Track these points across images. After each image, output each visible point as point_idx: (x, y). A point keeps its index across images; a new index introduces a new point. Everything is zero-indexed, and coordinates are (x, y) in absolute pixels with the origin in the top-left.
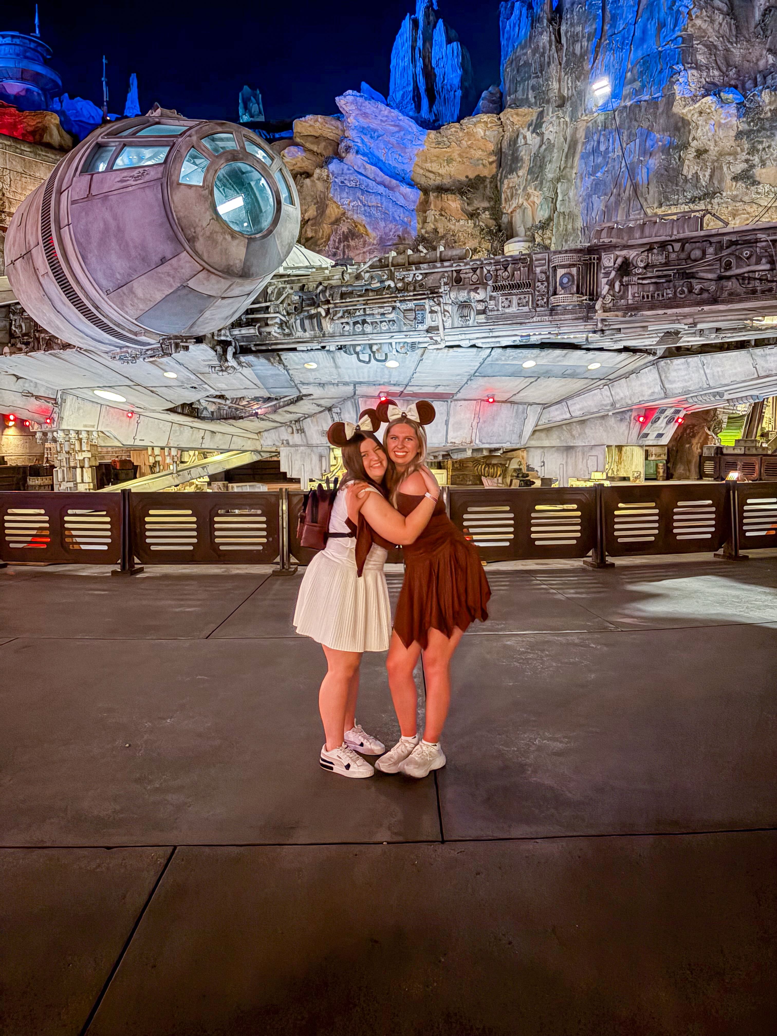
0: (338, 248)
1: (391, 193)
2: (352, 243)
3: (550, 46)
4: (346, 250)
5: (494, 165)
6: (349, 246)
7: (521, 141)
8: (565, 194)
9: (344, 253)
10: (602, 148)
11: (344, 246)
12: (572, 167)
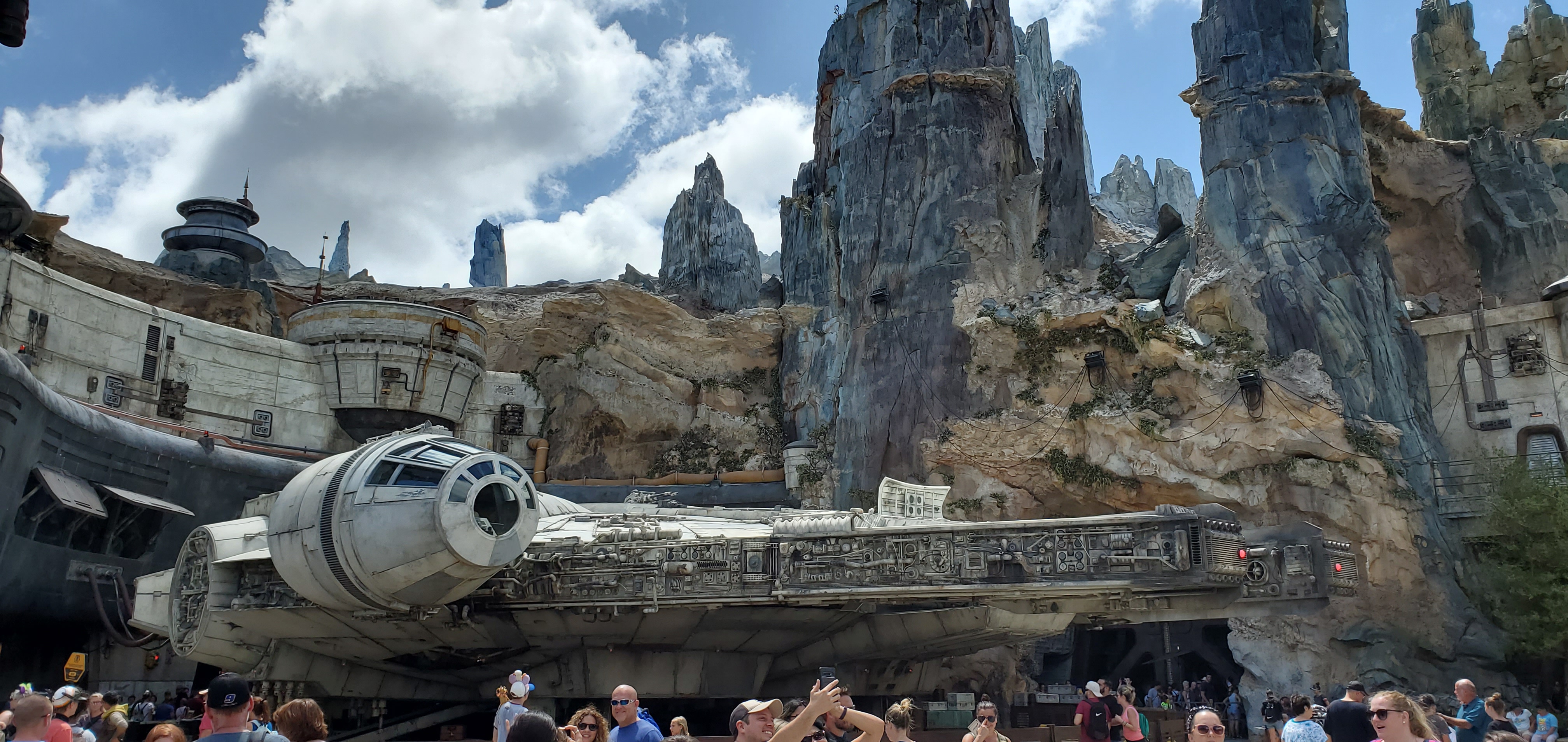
0: (588, 444)
1: (655, 384)
2: (606, 439)
3: (828, 250)
4: (599, 447)
5: (775, 357)
6: (601, 443)
7: (801, 338)
8: (848, 398)
9: (596, 448)
10: (884, 356)
11: (596, 442)
12: (853, 373)
